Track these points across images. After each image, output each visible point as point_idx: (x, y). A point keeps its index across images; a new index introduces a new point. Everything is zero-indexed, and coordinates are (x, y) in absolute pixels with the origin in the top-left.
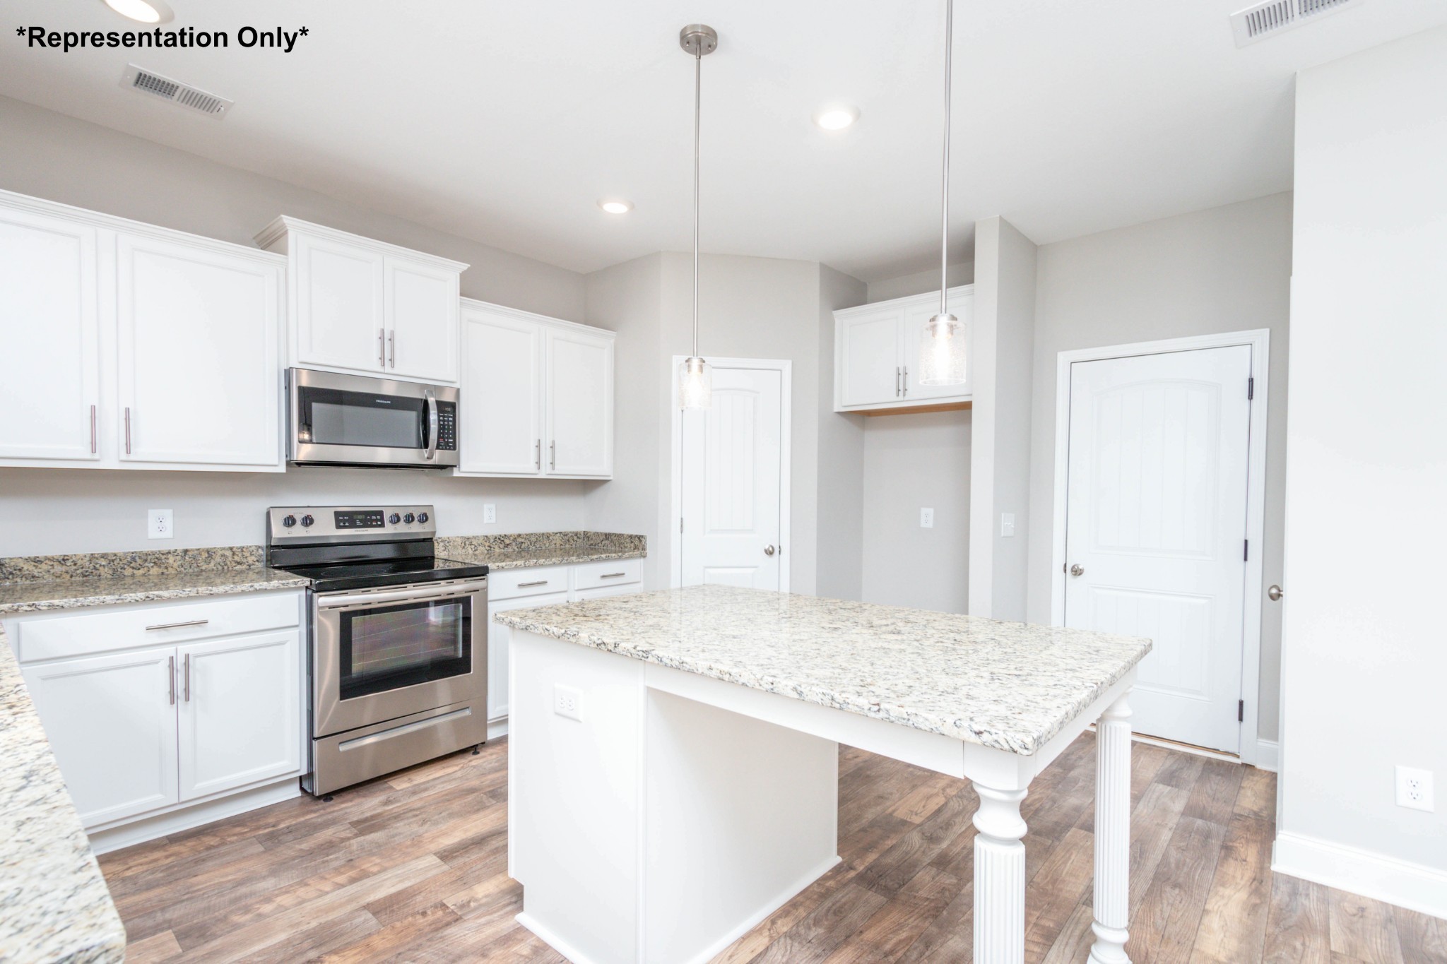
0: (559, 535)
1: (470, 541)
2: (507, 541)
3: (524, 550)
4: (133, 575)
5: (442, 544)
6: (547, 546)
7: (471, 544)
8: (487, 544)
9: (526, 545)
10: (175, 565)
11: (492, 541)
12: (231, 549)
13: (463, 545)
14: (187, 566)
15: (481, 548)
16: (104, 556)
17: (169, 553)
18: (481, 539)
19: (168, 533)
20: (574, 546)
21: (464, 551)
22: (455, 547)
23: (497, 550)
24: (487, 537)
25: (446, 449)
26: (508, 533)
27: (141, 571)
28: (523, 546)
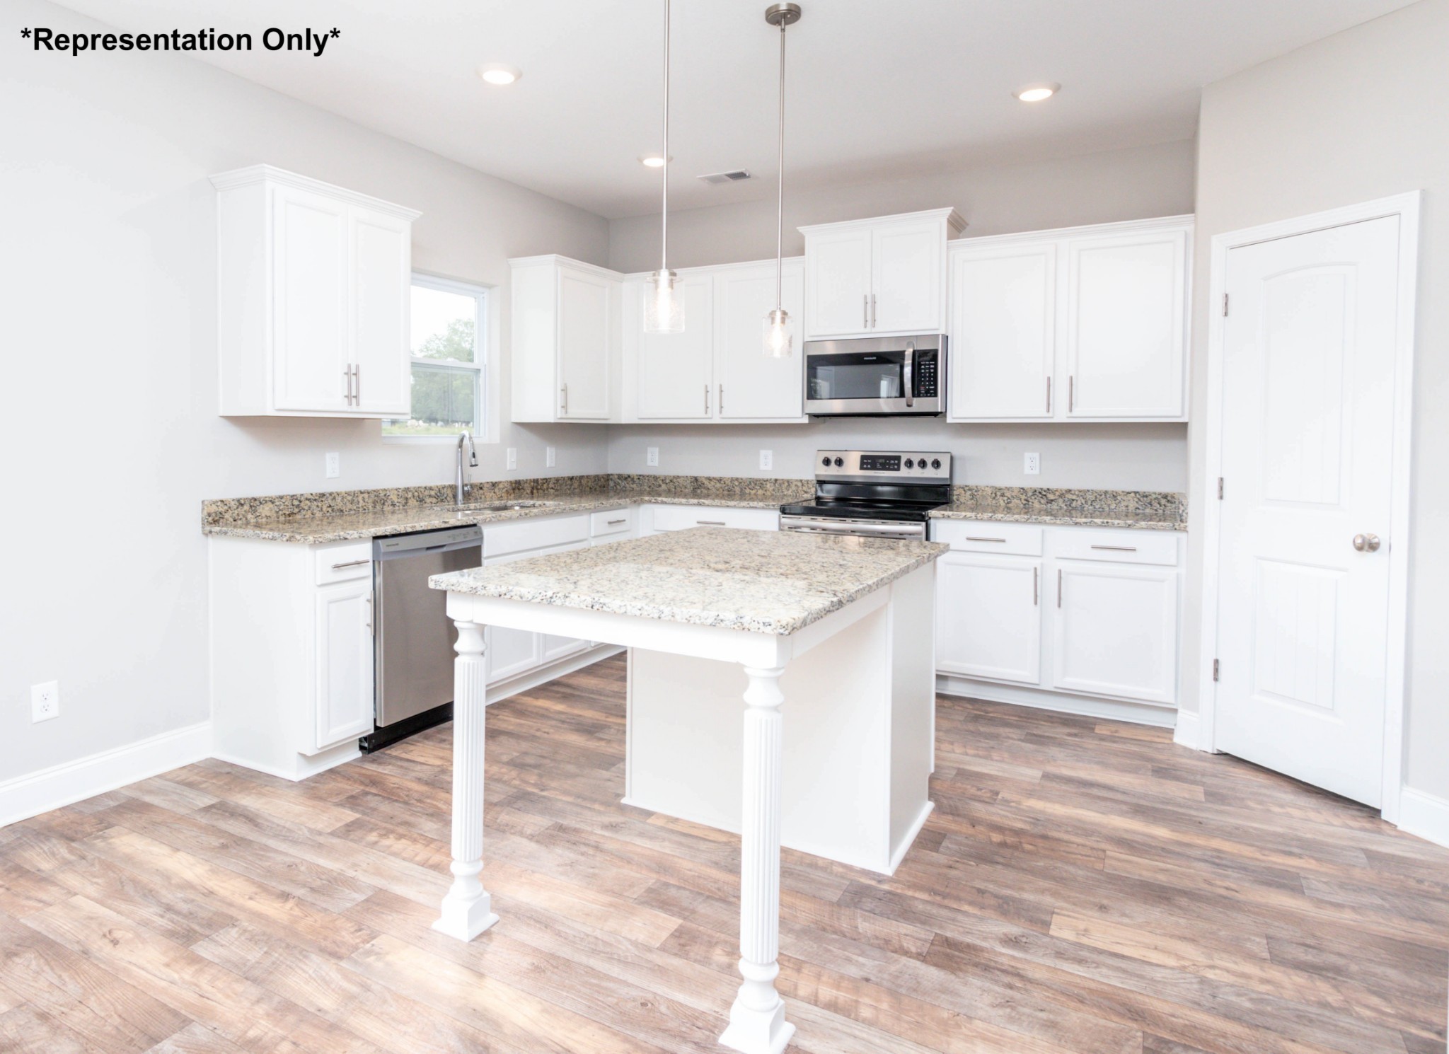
0: (1133, 495)
1: (1002, 491)
2: (1051, 497)
3: (1075, 509)
4: (750, 494)
5: (969, 493)
6: (1113, 506)
7: (1003, 495)
8: (1023, 497)
9: (1079, 503)
10: (771, 489)
11: (1030, 494)
12: (801, 481)
13: (994, 495)
14: (776, 490)
15: (1015, 501)
16: (737, 479)
17: (767, 480)
18: (1016, 491)
19: (769, 467)
20: (1161, 512)
21: (994, 502)
22: (983, 497)
23: (1037, 505)
24: (1023, 489)
25: (927, 396)
26: (1053, 486)
27: (753, 492)
28: (1074, 504)
